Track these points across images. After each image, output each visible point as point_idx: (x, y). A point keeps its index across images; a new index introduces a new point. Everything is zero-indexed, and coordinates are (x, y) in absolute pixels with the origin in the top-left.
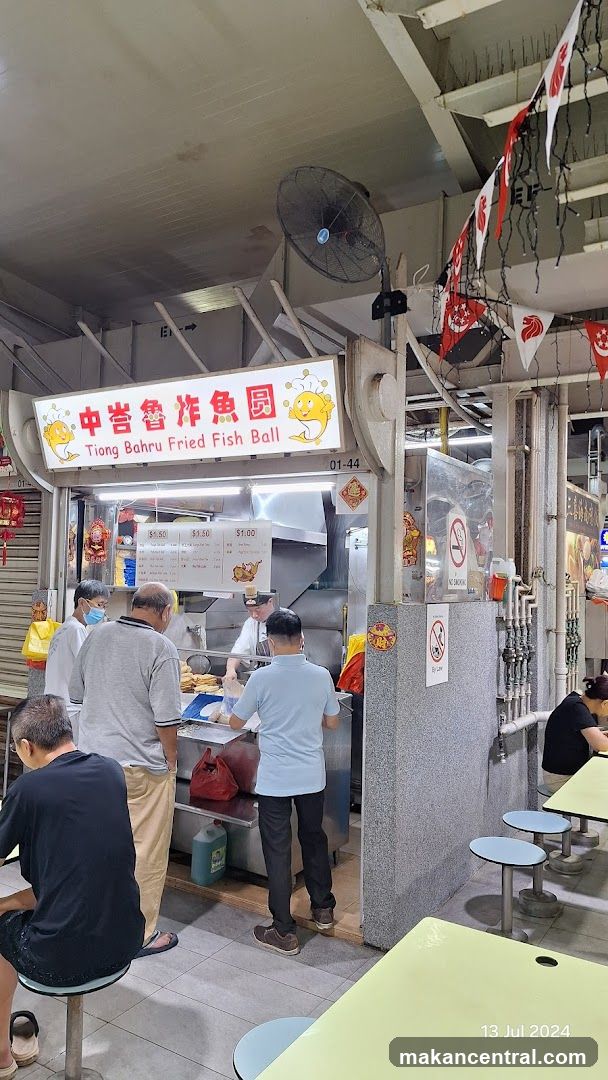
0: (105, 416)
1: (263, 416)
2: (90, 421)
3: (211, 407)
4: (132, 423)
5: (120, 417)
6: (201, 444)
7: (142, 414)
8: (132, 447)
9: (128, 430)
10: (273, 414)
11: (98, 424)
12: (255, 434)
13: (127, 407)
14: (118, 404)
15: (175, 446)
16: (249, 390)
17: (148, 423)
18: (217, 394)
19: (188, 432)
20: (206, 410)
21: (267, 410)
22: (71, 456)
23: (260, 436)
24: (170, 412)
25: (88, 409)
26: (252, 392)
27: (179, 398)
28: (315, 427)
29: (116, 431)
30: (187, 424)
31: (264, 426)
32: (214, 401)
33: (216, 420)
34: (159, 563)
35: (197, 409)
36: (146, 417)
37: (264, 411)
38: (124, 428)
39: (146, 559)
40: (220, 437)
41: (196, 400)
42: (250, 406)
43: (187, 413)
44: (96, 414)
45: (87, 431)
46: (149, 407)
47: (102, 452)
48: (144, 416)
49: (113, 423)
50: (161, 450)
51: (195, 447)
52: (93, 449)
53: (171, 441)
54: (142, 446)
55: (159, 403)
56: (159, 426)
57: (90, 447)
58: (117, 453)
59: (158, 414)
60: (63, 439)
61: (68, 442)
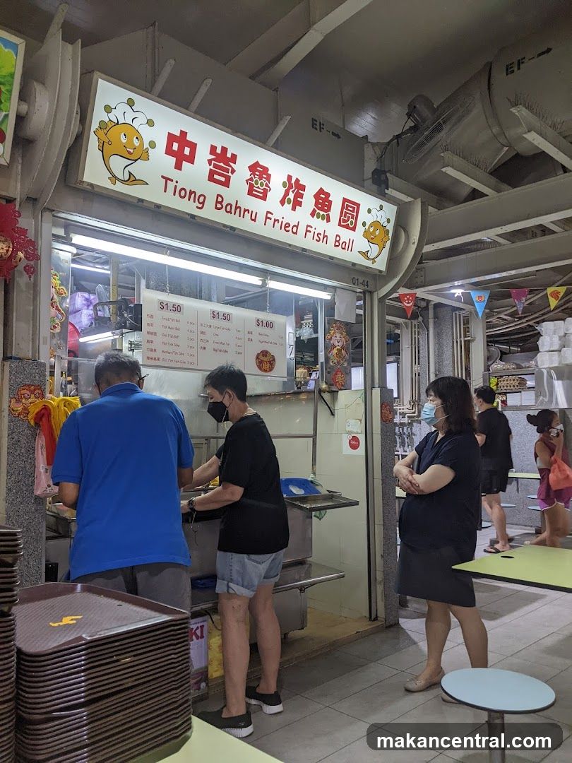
0: (203, 155)
1: (348, 227)
2: (181, 149)
3: (314, 200)
4: (233, 178)
5: (222, 164)
6: (295, 229)
7: (248, 175)
8: (224, 204)
9: (226, 184)
10: (354, 229)
11: (191, 159)
12: (338, 239)
13: (234, 158)
14: (224, 150)
15: (270, 222)
16: (344, 200)
17: (251, 187)
18: (321, 191)
19: (285, 212)
20: (309, 201)
21: (351, 222)
22: (132, 180)
23: (341, 242)
24: (277, 187)
25: (184, 134)
26: (346, 203)
27: (290, 178)
29: (211, 178)
30: (288, 207)
31: (345, 235)
32: (317, 196)
33: (313, 214)
35: (301, 196)
36: (251, 179)
37: (349, 222)
38: (223, 179)
40: (313, 231)
41: (303, 188)
42: (341, 216)
43: (291, 196)
44: (193, 147)
45: (173, 160)
46: (258, 171)
47: (183, 193)
48: (249, 177)
49: (211, 167)
50: (254, 220)
51: (288, 231)
52: (171, 185)
53: (269, 215)
54: (236, 208)
55: (269, 172)
56: (261, 195)
57: (168, 181)
58: (203, 203)
59: (265, 183)
60: (129, 152)
61: (136, 160)
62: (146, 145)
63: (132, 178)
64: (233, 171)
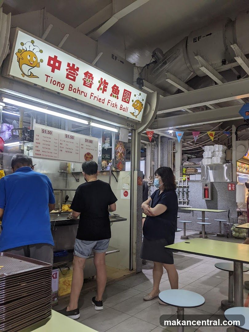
0: (64, 67)
2: (54, 64)
4: (77, 78)
5: (72, 71)
6: (103, 101)
7: (83, 76)
8: (73, 88)
9: (74, 80)
11: (59, 68)
12: (121, 106)
13: (78, 69)
14: (74, 65)
15: (93, 98)
16: (125, 90)
17: (85, 82)
18: (115, 86)
23: (123, 108)
24: (96, 82)
25: (56, 57)
27: (101, 79)
29: (67, 77)
30: (101, 91)
32: (113, 88)
33: (111, 95)
35: (106, 87)
36: (85, 79)
38: (72, 78)
40: (111, 102)
41: (107, 84)
43: (102, 87)
44: (60, 63)
45: (50, 68)
46: (88, 75)
47: (54, 83)
49: (68, 72)
50: (86, 96)
51: (100, 102)
52: (49, 79)
53: (92, 95)
54: (78, 90)
55: (93, 76)
56: (89, 86)
57: (48, 77)
58: (63, 88)
59: (91, 81)
60: (31, 63)
61: (34, 67)
62: (39, 61)
63: (32, 75)
64: (77, 75)
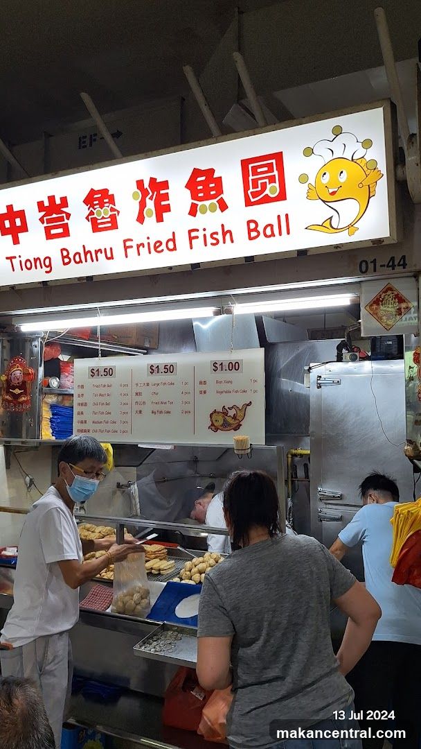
0: (33, 216)
1: (267, 200)
2: (12, 224)
3: (188, 192)
4: (71, 223)
5: (54, 216)
6: (171, 245)
7: (85, 210)
8: (71, 256)
9: (66, 233)
10: (282, 196)
11: (24, 228)
12: (253, 226)
13: (64, 201)
14: (52, 199)
15: (133, 252)
16: (244, 164)
17: (94, 222)
18: (196, 173)
19: (153, 230)
20: (179, 197)
21: (272, 189)
23: (260, 229)
24: (127, 204)
25: (9, 207)
26: (251, 165)
27: (140, 184)
28: (348, 210)
29: (49, 236)
30: (150, 220)
31: (265, 214)
32: (191, 185)
33: (193, 211)
34: (104, 409)
35: (166, 197)
36: (92, 213)
37: (267, 192)
38: (60, 230)
39: (86, 404)
40: (200, 234)
41: (165, 185)
42: (246, 188)
43: (150, 204)
44: (22, 214)
45: (9, 238)
46: (96, 199)
47: (29, 265)
48: (88, 212)
49: (45, 225)
50: (112, 258)
51: (162, 250)
52: (16, 263)
53: (128, 244)
54: (86, 254)
55: (110, 193)
56: (110, 225)
57: (13, 260)
58: (50, 265)
59: (109, 209)
64: (68, 216)
